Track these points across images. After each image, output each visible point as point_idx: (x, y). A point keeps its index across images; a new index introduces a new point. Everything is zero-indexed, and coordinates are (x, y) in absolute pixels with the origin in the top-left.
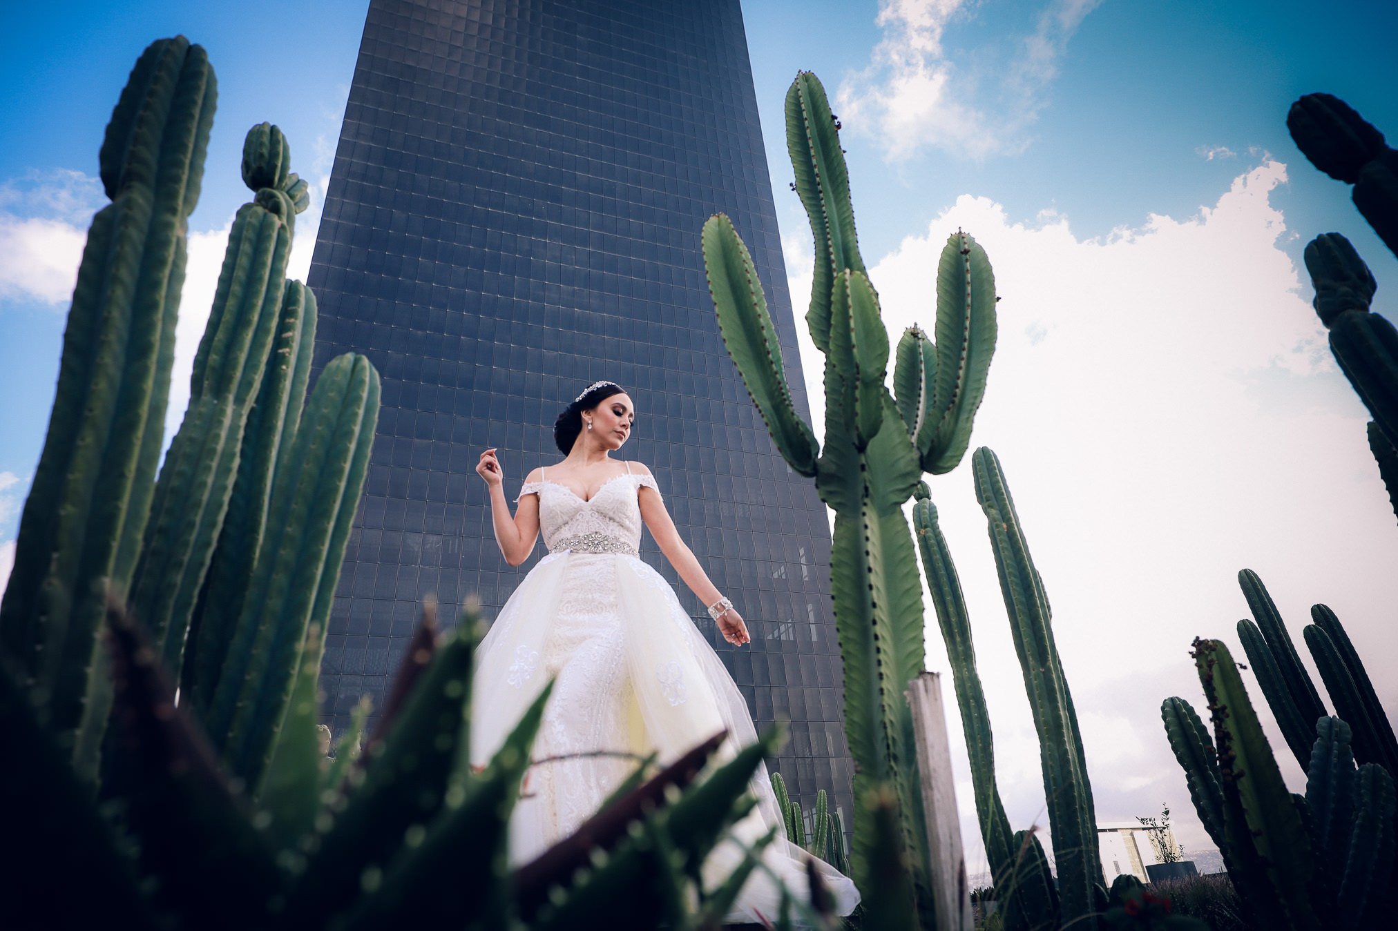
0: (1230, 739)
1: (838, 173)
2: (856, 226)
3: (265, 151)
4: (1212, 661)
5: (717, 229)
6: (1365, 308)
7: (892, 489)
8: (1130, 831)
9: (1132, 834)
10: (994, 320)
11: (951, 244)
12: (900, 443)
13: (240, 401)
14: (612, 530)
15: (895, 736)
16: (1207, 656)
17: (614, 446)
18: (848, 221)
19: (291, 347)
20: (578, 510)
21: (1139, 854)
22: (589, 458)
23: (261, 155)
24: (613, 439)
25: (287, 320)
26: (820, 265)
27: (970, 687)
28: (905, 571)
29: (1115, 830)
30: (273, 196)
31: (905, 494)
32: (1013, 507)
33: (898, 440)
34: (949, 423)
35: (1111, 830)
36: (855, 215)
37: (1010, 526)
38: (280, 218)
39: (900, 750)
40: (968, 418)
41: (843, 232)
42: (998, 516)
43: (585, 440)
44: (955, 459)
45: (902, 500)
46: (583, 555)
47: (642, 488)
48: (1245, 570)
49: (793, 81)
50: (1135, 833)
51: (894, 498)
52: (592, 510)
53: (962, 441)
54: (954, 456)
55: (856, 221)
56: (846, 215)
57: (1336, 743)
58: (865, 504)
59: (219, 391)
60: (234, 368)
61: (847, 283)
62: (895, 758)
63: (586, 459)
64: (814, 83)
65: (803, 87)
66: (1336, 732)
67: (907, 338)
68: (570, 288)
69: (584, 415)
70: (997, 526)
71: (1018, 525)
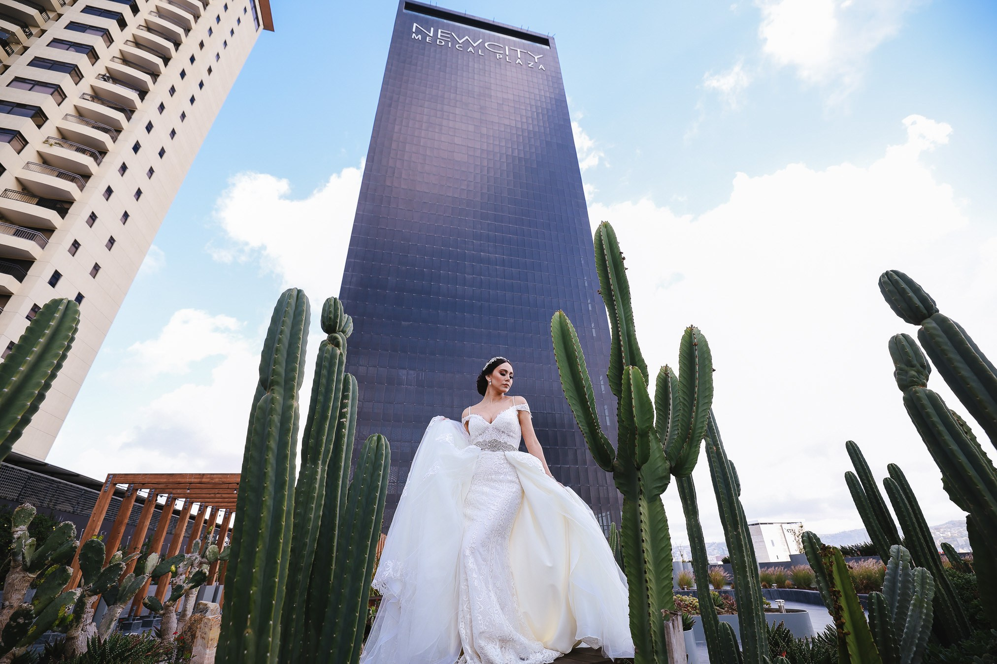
0: (842, 610)
1: (624, 287)
2: (634, 321)
3: (332, 316)
4: (832, 562)
5: (559, 319)
6: (925, 385)
7: (655, 486)
8: (780, 524)
9: (781, 526)
10: (711, 384)
11: (687, 334)
12: (659, 457)
13: (324, 463)
14: (503, 439)
15: (657, 640)
16: (830, 558)
17: (504, 392)
18: (630, 318)
19: (346, 418)
20: (487, 428)
21: (785, 536)
22: (493, 400)
23: (330, 318)
24: (503, 389)
25: (344, 401)
26: (615, 343)
27: (695, 531)
28: (662, 536)
29: (772, 524)
30: (336, 338)
31: (661, 489)
32: (719, 436)
33: (658, 455)
34: (686, 449)
35: (769, 524)
36: (634, 314)
37: (718, 449)
38: (339, 349)
39: (659, 647)
40: (697, 445)
41: (627, 325)
42: (711, 442)
43: (490, 391)
44: (690, 469)
45: (660, 493)
46: (488, 452)
47: (519, 411)
48: (850, 441)
49: (598, 226)
50: (783, 525)
51: (656, 492)
52: (493, 428)
53: (694, 459)
54: (689, 468)
55: (634, 318)
56: (629, 314)
57: (901, 562)
58: (640, 499)
59: (315, 461)
60: (321, 446)
61: (630, 372)
62: (657, 653)
63: (492, 401)
64: (610, 230)
65: (603, 231)
66: (902, 556)
67: (662, 374)
68: (479, 242)
69: (488, 379)
70: (711, 448)
71: (722, 447)
